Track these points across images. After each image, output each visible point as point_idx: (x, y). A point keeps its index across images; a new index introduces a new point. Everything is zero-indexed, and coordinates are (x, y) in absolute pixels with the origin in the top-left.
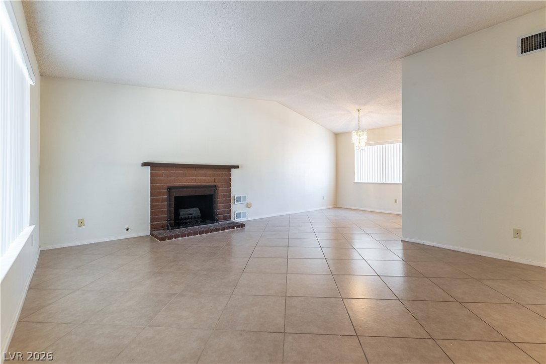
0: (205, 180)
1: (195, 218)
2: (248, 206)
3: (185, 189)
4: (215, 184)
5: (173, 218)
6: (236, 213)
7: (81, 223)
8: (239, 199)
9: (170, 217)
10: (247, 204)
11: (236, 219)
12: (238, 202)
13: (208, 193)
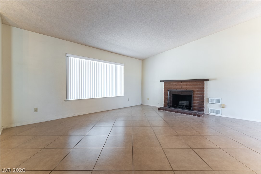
0: (186, 87)
1: (185, 106)
2: (223, 107)
3: (177, 92)
4: (192, 90)
5: (171, 103)
6: (210, 109)
7: (148, 99)
8: (212, 100)
9: (170, 102)
10: (221, 105)
11: (209, 113)
12: (211, 102)
13: (188, 94)
